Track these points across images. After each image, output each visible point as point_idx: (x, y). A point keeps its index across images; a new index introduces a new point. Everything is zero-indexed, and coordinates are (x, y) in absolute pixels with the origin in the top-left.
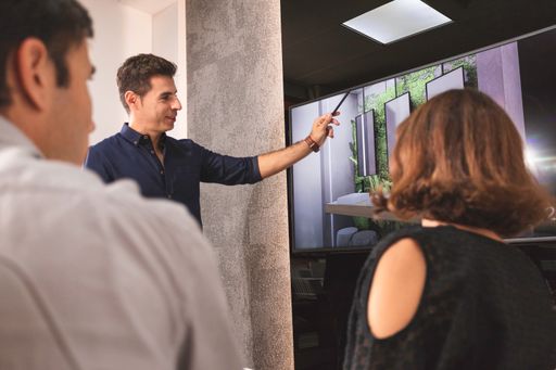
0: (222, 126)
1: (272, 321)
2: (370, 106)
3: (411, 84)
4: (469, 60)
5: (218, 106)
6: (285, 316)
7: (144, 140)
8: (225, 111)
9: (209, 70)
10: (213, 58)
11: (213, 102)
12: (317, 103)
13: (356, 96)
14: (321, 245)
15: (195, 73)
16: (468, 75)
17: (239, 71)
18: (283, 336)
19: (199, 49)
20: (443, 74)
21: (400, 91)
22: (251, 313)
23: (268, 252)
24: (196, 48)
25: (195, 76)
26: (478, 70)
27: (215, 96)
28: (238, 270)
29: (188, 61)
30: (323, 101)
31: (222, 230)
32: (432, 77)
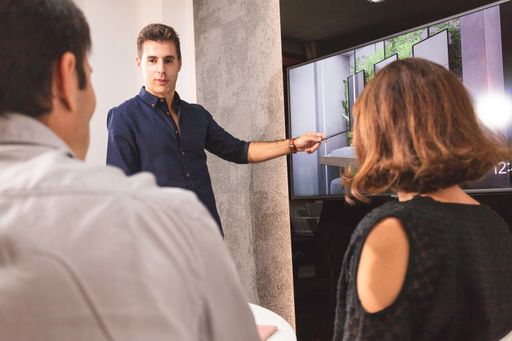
0: (227, 86)
1: (274, 258)
2: (360, 67)
3: (398, 46)
4: (453, 23)
5: (223, 66)
6: (286, 255)
7: (160, 103)
8: (229, 72)
9: (214, 34)
10: (217, 23)
11: (219, 63)
12: (312, 64)
13: (347, 58)
14: (317, 193)
15: (202, 36)
16: (452, 38)
17: (241, 34)
18: (284, 272)
19: (205, 14)
20: (429, 37)
21: (389, 53)
22: (255, 251)
23: (270, 198)
24: (202, 13)
25: (202, 40)
26: (461, 33)
27: (220, 58)
28: (244, 213)
29: (195, 25)
30: (318, 63)
31: (228, 178)
32: (419, 40)
